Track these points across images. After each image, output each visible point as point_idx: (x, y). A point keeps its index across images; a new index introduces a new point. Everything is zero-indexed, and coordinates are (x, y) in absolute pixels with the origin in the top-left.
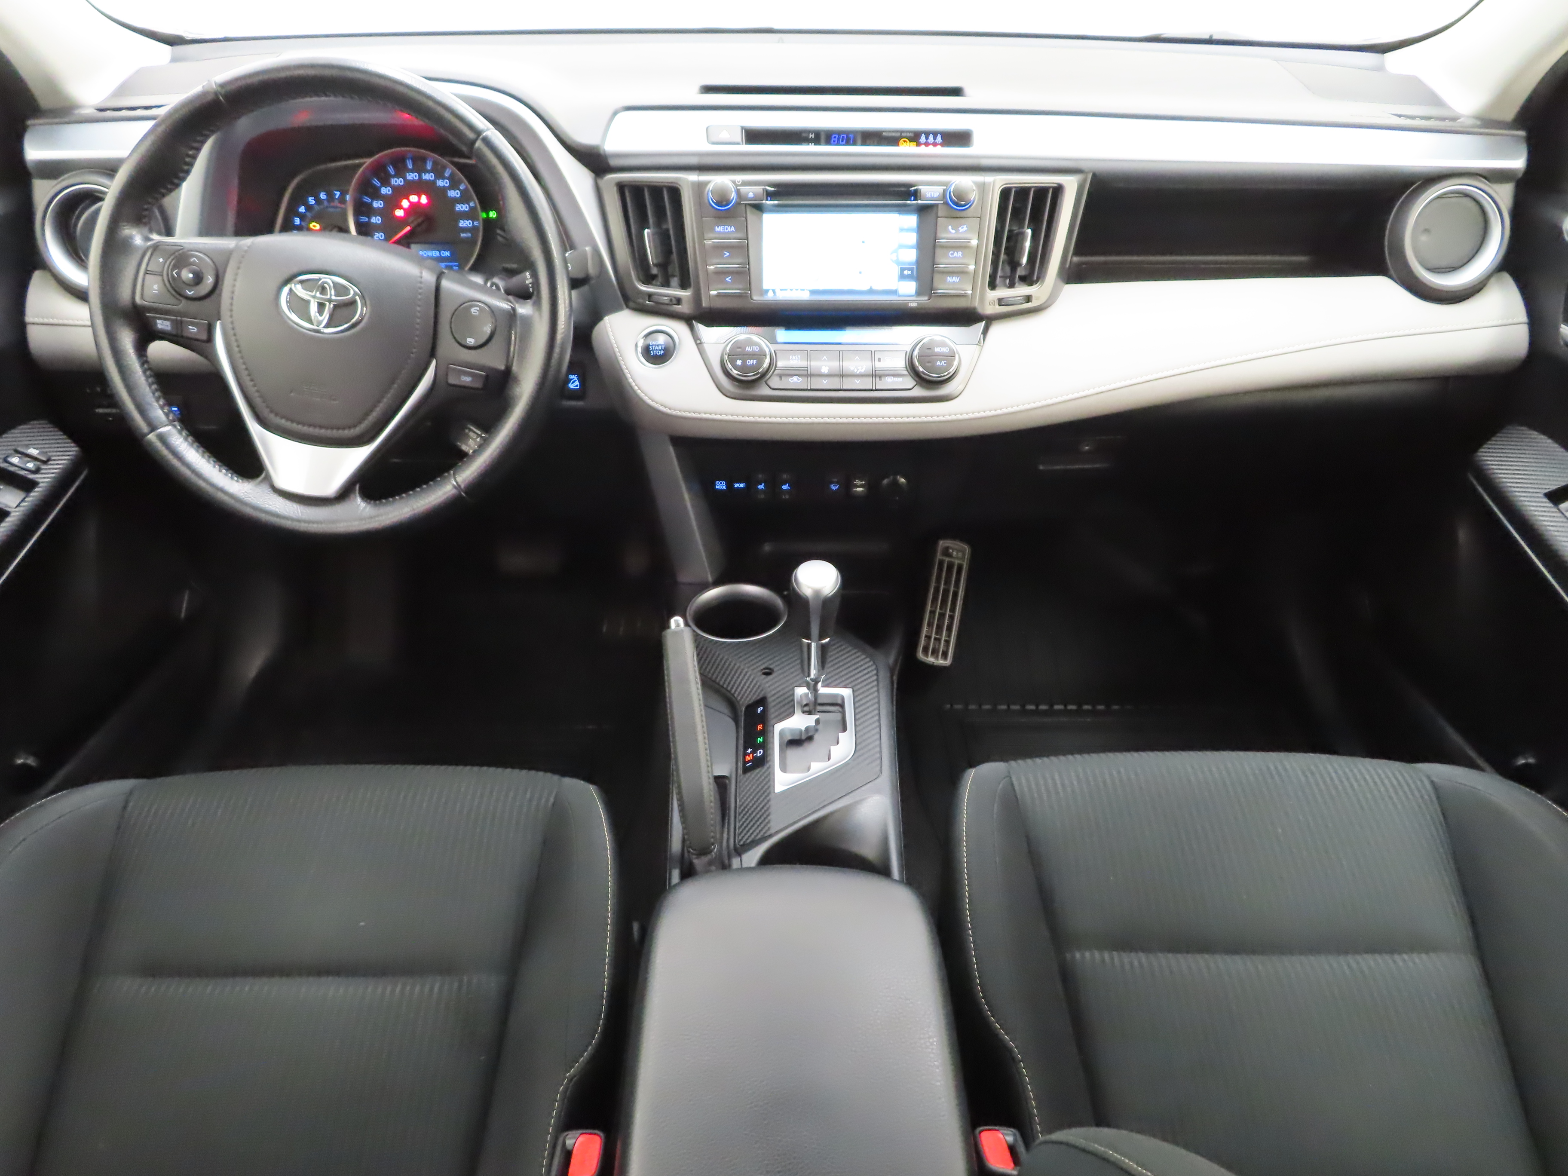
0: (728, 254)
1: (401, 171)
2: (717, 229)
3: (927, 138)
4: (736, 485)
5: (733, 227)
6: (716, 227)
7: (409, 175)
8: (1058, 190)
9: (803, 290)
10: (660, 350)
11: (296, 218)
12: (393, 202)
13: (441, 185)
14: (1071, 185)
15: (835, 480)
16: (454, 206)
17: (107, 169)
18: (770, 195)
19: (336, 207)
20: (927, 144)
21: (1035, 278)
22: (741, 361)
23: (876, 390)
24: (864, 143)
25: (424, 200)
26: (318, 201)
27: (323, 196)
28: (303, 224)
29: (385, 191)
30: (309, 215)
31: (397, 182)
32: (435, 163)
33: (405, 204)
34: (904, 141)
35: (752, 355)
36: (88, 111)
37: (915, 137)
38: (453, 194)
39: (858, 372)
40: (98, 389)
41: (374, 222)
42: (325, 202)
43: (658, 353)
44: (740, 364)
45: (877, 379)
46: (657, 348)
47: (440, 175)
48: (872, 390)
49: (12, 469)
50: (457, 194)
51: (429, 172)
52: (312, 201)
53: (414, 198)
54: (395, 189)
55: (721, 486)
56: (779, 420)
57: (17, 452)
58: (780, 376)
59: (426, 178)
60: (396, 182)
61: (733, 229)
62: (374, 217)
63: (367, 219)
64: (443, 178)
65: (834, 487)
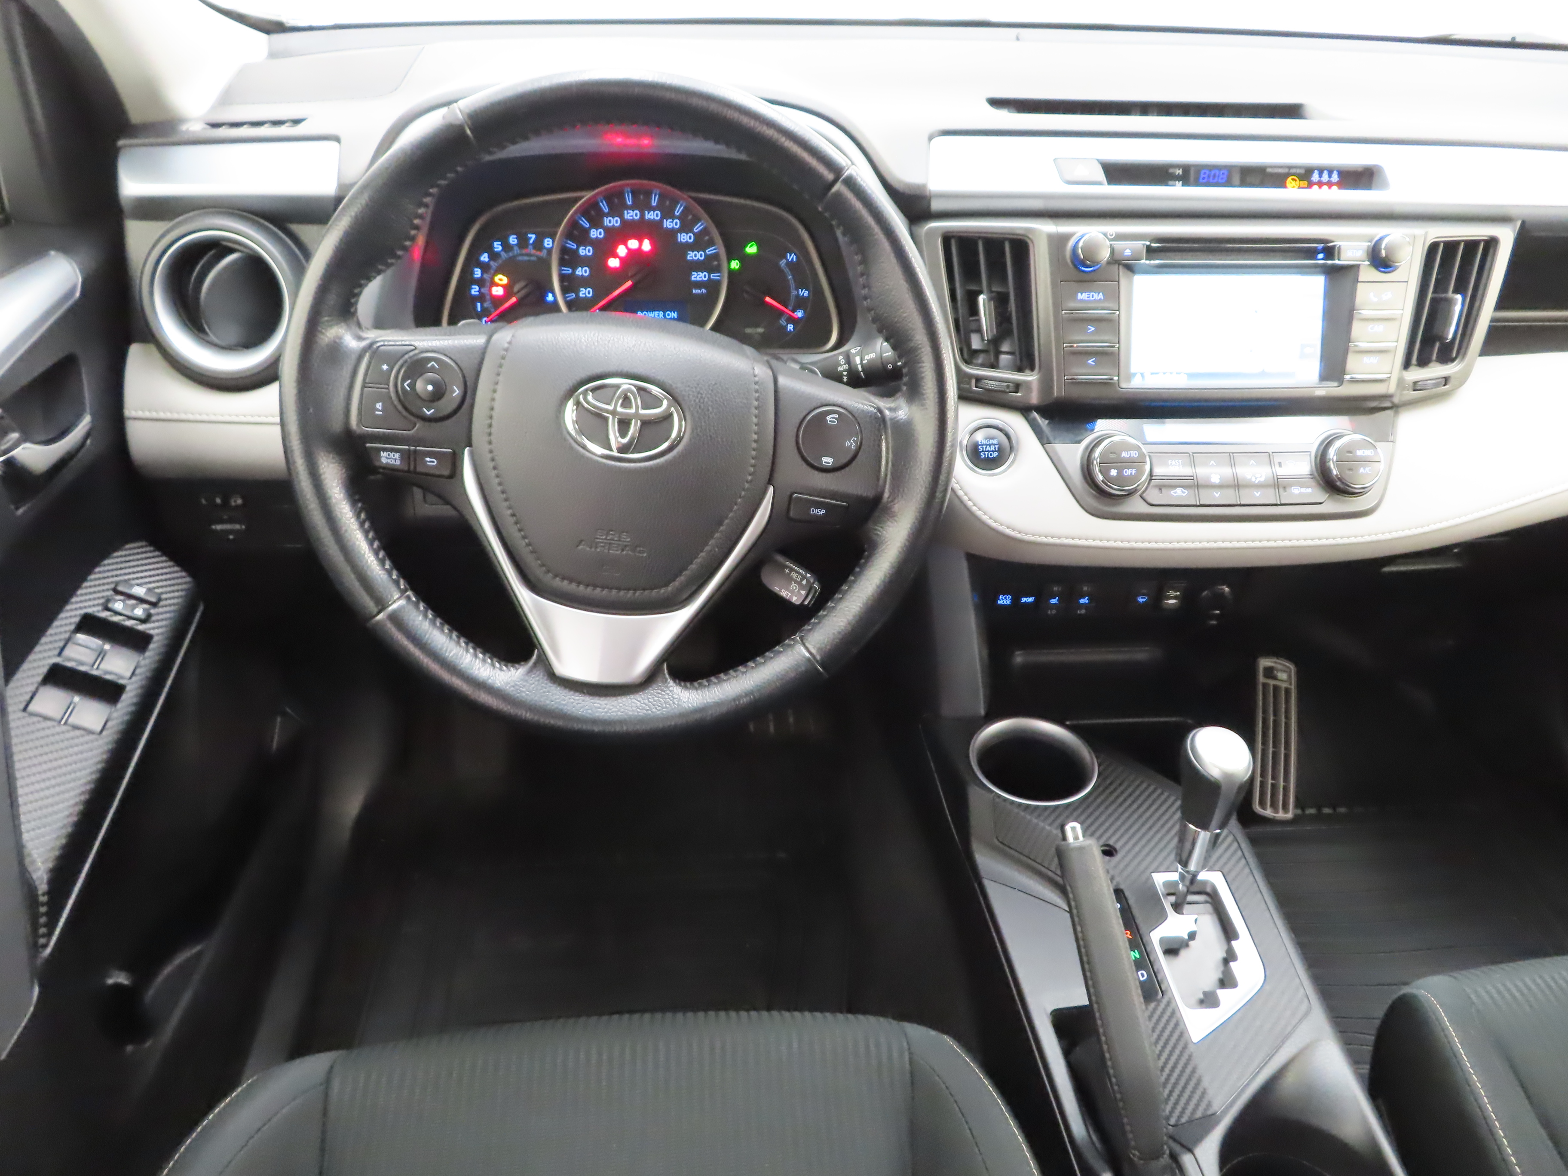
0: (1093, 329)
1: (617, 209)
2: (1080, 296)
3: (1320, 175)
4: (1024, 600)
5: (1101, 294)
6: (1079, 294)
7: (628, 213)
8: (1491, 244)
9: (1179, 373)
10: (993, 451)
11: (476, 269)
12: (606, 248)
13: (669, 227)
14: (1506, 238)
15: (1145, 591)
16: (686, 254)
17: (239, 210)
18: (1151, 252)
19: (529, 255)
20: (1320, 184)
21: (1454, 355)
22: (1116, 471)
23: (1282, 505)
24: (1244, 183)
25: (647, 246)
26: (506, 247)
27: (513, 240)
28: (486, 276)
29: (595, 234)
30: (494, 264)
31: (613, 222)
32: (662, 197)
33: (622, 251)
34: (1293, 179)
35: (1131, 463)
36: (195, 127)
37: (1306, 175)
38: (684, 238)
39: (1257, 482)
40: (218, 501)
41: (580, 274)
42: (516, 248)
43: (991, 455)
44: (1115, 474)
45: (1281, 490)
46: (989, 448)
47: (668, 213)
48: (1276, 505)
49: (116, 619)
50: (690, 238)
51: (654, 209)
52: (497, 246)
53: (633, 244)
54: (608, 230)
55: (1004, 600)
56: (1161, 545)
57: (116, 592)
58: (1160, 488)
59: (649, 217)
60: (610, 221)
61: (1101, 296)
62: (580, 268)
63: (570, 271)
64: (673, 217)
65: (1141, 600)
